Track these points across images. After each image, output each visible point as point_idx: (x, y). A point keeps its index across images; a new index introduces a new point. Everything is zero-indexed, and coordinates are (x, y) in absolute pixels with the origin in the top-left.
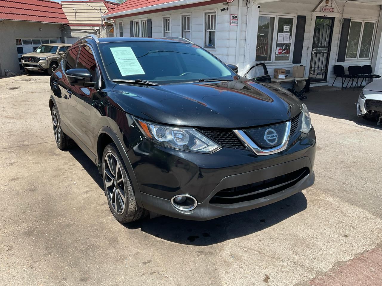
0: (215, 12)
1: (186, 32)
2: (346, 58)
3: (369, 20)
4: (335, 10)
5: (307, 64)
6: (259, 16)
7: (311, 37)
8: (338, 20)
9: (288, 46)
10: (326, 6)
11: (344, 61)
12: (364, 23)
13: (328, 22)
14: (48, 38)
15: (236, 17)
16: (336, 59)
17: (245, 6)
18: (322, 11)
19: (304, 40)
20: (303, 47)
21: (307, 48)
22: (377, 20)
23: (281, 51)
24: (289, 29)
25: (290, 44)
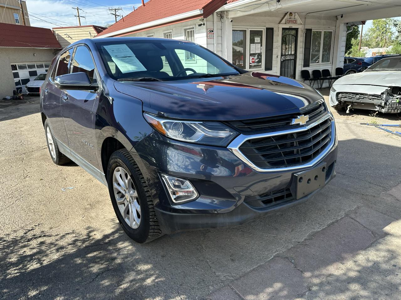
0: (193, 28)
2: (311, 63)
3: (327, 29)
4: (298, 22)
5: (277, 70)
6: (233, 30)
7: (280, 46)
8: (301, 30)
9: (260, 55)
10: (290, 18)
11: (308, 66)
12: (323, 32)
13: (293, 32)
14: (42, 62)
16: (302, 65)
17: (219, 22)
18: (287, 23)
19: (274, 49)
20: (273, 56)
21: (276, 57)
22: (334, 29)
23: (254, 60)
24: (259, 40)
25: (261, 53)
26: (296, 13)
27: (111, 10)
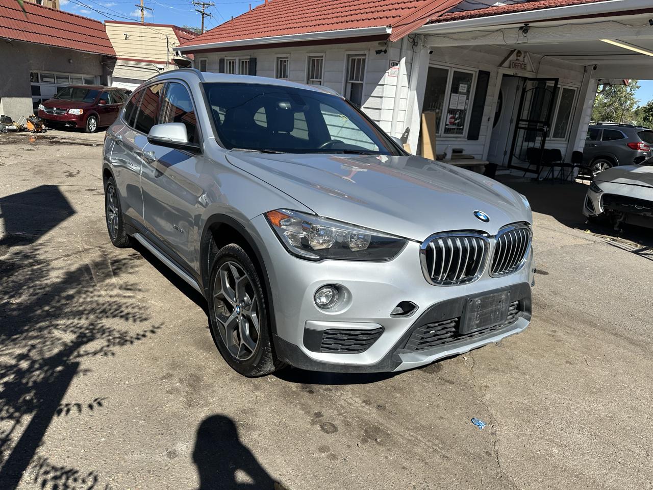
0: (366, 55)
1: (313, 81)
3: (569, 85)
4: (528, 68)
5: (485, 141)
6: (429, 67)
7: (495, 102)
9: (463, 112)
10: (517, 60)
11: (533, 140)
12: (562, 89)
15: (397, 65)
17: (410, 50)
18: (511, 67)
19: (486, 108)
20: (483, 117)
21: (487, 119)
22: (579, 87)
23: (454, 120)
24: (466, 89)
25: (466, 110)
26: (528, 54)
27: (196, 3)
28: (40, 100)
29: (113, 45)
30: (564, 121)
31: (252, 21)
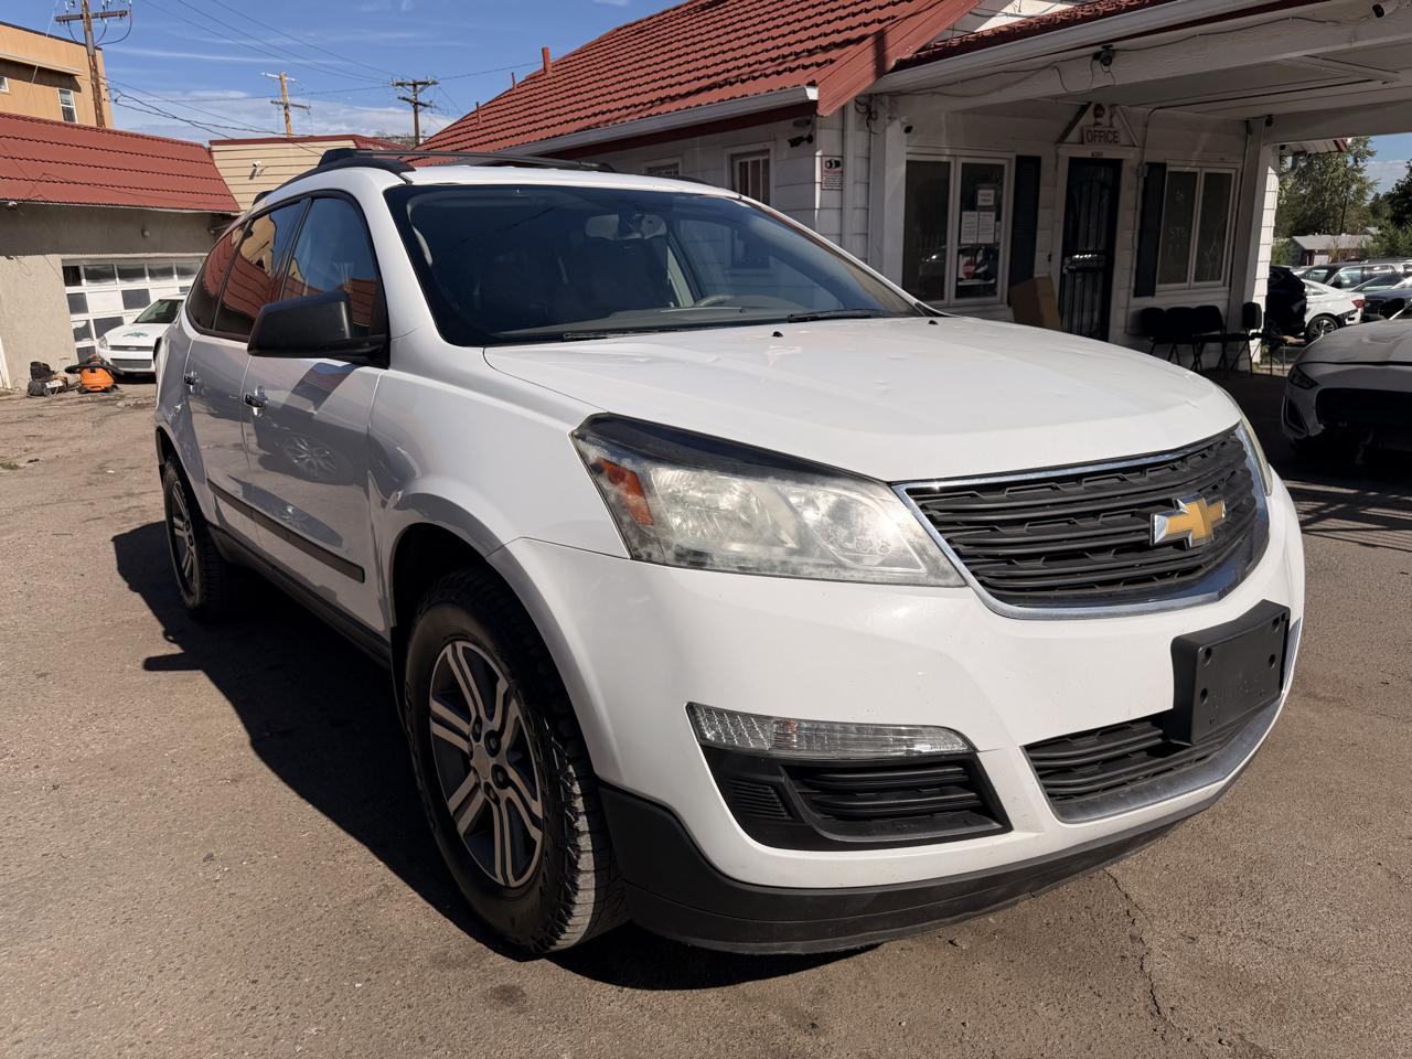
0: (768, 150)
2: (1160, 283)
3: (1219, 165)
4: (1123, 140)
6: (907, 161)
7: (1058, 221)
8: (1132, 168)
9: (991, 252)
10: (1097, 124)
11: (1152, 293)
12: (1203, 176)
13: (1103, 174)
15: (838, 164)
16: (1129, 287)
17: (862, 130)
18: (1085, 141)
19: (1039, 232)
20: (1038, 255)
21: (1047, 258)
22: (1239, 166)
23: (973, 268)
24: (992, 198)
25: (998, 244)
27: (398, 84)
28: (88, 321)
29: (233, 189)
30: (1215, 244)
31: (521, 108)
